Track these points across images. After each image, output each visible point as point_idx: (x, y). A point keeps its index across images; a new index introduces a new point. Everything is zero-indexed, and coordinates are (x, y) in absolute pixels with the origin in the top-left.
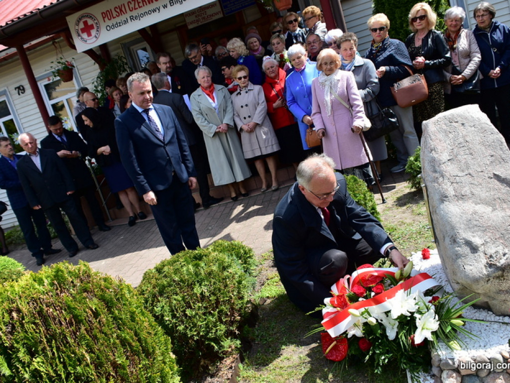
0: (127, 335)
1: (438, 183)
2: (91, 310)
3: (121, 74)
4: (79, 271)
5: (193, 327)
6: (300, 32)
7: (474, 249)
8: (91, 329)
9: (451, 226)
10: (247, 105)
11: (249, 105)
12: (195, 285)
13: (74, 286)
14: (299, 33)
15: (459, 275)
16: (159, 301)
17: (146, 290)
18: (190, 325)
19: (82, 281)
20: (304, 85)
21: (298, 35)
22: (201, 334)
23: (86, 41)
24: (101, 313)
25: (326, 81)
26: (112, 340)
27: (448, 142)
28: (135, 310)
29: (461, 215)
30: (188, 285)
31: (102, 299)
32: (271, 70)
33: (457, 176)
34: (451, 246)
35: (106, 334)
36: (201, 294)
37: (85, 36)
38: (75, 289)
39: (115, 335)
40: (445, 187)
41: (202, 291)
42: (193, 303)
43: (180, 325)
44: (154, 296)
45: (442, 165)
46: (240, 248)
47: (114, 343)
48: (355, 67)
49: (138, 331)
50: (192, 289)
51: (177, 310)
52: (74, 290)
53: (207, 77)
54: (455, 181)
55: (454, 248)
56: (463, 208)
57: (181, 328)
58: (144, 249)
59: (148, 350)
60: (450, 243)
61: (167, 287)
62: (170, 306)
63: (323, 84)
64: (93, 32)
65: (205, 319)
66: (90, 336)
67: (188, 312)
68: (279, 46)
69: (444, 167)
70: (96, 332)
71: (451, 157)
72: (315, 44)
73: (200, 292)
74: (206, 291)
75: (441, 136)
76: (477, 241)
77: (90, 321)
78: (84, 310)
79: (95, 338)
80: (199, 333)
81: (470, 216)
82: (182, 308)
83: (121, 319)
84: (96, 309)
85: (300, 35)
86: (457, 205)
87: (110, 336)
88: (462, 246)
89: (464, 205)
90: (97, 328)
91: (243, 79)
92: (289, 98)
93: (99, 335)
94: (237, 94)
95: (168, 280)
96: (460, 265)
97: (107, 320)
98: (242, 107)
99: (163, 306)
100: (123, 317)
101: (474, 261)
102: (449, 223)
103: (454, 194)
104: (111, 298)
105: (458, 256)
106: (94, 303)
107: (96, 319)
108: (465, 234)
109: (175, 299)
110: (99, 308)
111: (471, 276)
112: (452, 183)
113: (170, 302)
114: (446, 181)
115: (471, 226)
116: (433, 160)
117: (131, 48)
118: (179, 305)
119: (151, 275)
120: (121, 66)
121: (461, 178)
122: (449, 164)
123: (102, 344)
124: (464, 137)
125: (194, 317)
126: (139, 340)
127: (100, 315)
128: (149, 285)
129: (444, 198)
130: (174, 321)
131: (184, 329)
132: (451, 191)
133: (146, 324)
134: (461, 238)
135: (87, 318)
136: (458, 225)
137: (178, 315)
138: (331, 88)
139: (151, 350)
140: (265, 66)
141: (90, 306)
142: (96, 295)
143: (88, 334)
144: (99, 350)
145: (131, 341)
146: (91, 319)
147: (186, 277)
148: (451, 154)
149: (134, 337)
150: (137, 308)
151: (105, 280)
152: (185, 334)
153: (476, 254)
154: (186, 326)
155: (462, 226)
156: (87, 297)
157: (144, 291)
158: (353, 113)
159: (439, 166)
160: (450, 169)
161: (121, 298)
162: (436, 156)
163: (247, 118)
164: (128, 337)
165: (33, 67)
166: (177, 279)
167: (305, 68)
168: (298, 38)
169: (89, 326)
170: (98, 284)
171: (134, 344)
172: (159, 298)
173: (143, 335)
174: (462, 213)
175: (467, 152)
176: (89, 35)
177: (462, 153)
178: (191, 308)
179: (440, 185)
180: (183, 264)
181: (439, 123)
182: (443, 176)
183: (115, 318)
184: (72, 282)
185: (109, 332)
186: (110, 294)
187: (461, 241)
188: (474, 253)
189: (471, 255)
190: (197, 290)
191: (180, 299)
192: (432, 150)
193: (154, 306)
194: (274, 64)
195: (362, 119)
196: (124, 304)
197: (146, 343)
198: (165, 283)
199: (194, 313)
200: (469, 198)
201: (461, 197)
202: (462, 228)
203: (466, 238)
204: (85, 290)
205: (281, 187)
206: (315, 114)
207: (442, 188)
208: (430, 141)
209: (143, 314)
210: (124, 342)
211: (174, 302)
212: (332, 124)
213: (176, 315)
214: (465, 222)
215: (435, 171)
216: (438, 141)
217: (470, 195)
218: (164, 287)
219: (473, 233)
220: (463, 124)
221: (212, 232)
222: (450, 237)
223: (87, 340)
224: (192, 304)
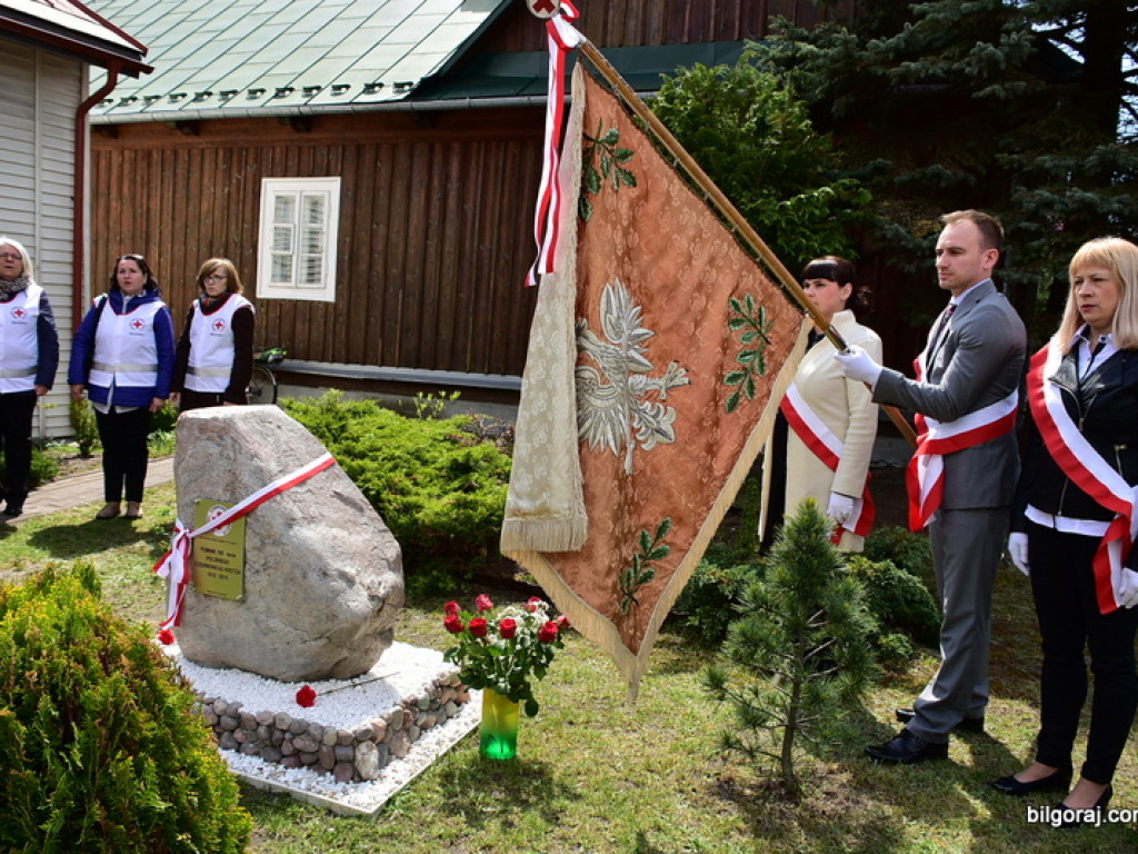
7: (350, 581)
9: (316, 556)
15: (341, 616)
29: (322, 541)
34: (321, 582)
40: (289, 507)
55: (327, 583)
56: (320, 533)
60: (318, 578)
75: (257, 438)
76: (350, 570)
81: (331, 542)
86: (312, 530)
88: (336, 579)
89: (319, 528)
96: (342, 603)
101: (355, 596)
102: (313, 552)
103: (301, 515)
105: (336, 593)
108: (336, 565)
112: (294, 502)
115: (337, 553)
124: (286, 443)
129: (290, 522)
132: (297, 512)
134: (333, 569)
136: (324, 554)
153: (354, 588)
155: (329, 554)
162: (263, 465)
174: (321, 539)
175: (297, 463)
177: (291, 463)
187: (332, 573)
188: (351, 586)
189: (349, 589)
200: (321, 520)
201: (311, 520)
202: (329, 556)
203: (338, 568)
207: (285, 509)
214: (329, 549)
216: (256, 445)
217: (320, 517)
219: (342, 561)
220: (279, 427)
222: (317, 570)
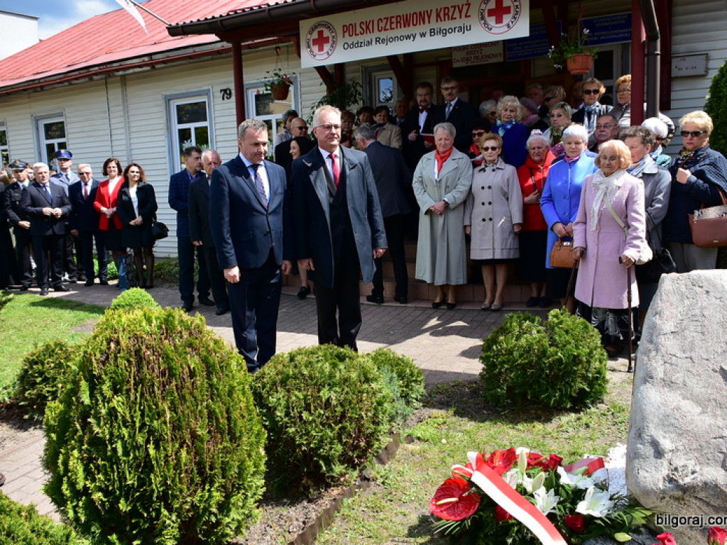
0: (218, 408)
1: (648, 357)
2: (189, 368)
3: (349, 106)
4: (191, 324)
5: (305, 435)
6: (597, 108)
7: (659, 453)
8: (182, 387)
9: (643, 415)
10: (490, 187)
11: (493, 187)
12: (324, 387)
13: (181, 337)
14: (595, 109)
16: (277, 392)
17: (269, 374)
18: (302, 431)
19: (191, 334)
20: (570, 182)
21: (593, 112)
22: (312, 446)
23: (315, 56)
24: (198, 374)
25: (601, 184)
26: (199, 408)
27: (680, 309)
28: (235, 384)
29: (660, 406)
30: (315, 384)
31: (205, 361)
32: (536, 151)
33: (674, 355)
34: (633, 440)
35: (195, 398)
36: (328, 400)
37: (315, 48)
38: (181, 340)
39: (205, 404)
40: (655, 365)
41: (330, 396)
42: (315, 407)
43: (291, 427)
44: (274, 384)
45: (662, 337)
46: (407, 366)
47: (200, 412)
48: (643, 174)
49: (231, 409)
50: (319, 391)
51: (293, 408)
52: (179, 341)
53: (445, 139)
54: (670, 361)
55: (636, 444)
56: (666, 399)
57: (292, 430)
58: (303, 332)
59: (235, 434)
60: (634, 436)
61: (291, 377)
62: (287, 401)
63: (596, 187)
64: (327, 47)
65: (322, 430)
66: (178, 394)
67: (305, 415)
68: (559, 119)
69: (663, 339)
70: (185, 391)
71: (677, 330)
72: (606, 130)
73: (327, 397)
74: (334, 398)
75: (674, 299)
76: (666, 444)
77: (184, 379)
78: (181, 365)
79: (183, 398)
80: (308, 444)
81: (670, 411)
82: (300, 408)
83: (217, 389)
84: (194, 368)
85: (596, 112)
86: (660, 392)
87: (199, 403)
88: (646, 444)
89: (669, 394)
90: (188, 388)
91: (490, 150)
92: (545, 193)
93: (188, 397)
94: (480, 171)
95: (296, 371)
96: (635, 467)
97: (202, 384)
98: (483, 188)
99: (280, 399)
100: (221, 388)
101: (653, 468)
102: (642, 411)
103: (662, 376)
104: (214, 363)
105: (637, 455)
106: (194, 362)
107: (191, 379)
108: (655, 431)
109: (296, 396)
110: (198, 369)
111: (642, 484)
112: (665, 362)
113: (289, 398)
114: (659, 357)
115: (666, 423)
116: (654, 327)
117: (374, 74)
118: (298, 403)
119: (281, 359)
120: (352, 95)
121: (679, 360)
122: (672, 337)
123: (188, 408)
124: (702, 308)
125: (310, 423)
126: (229, 419)
127: (196, 376)
128: (273, 370)
130: (286, 419)
131: (293, 433)
132: (659, 372)
133: (242, 405)
134: (649, 434)
135: (181, 374)
136: (651, 417)
137: (292, 414)
138: (605, 194)
139: (238, 434)
140: (530, 144)
141: (189, 362)
142: (200, 355)
143: (177, 391)
144: (183, 412)
145: (219, 416)
146: (185, 377)
147: (317, 375)
148: (678, 326)
149: (224, 413)
150: (239, 384)
151: (216, 342)
152: (293, 439)
153: (659, 461)
154: (297, 430)
155: (656, 420)
156: (189, 353)
157: (265, 374)
158: (628, 238)
159: (657, 336)
160: (669, 344)
161: (226, 367)
162: (658, 322)
163: (487, 204)
164: (217, 411)
165: (244, 70)
166: (306, 372)
167: (577, 160)
168: (592, 116)
169: (181, 383)
170: (206, 344)
171: (221, 421)
172: (279, 388)
173: (235, 415)
174: (661, 404)
175: (699, 329)
176: (321, 49)
177: (692, 328)
178: (310, 412)
179: (649, 360)
180: (321, 358)
181: (679, 282)
182: (657, 350)
183: (211, 386)
184: (181, 332)
185: (200, 398)
186: (215, 359)
187: (646, 437)
188: (657, 458)
189: (653, 460)
190: (324, 394)
191: (302, 397)
192: (656, 314)
193: (269, 395)
194: (543, 144)
195: (638, 250)
196: (227, 375)
197: (235, 424)
198: (291, 373)
199: (311, 418)
200: (679, 388)
201: (669, 384)
202: (655, 422)
203: (655, 436)
204: (190, 345)
205: (505, 309)
206: (577, 223)
207: (651, 365)
208: (659, 302)
209: (244, 394)
210: (211, 415)
211: (294, 398)
212: (594, 242)
213: (290, 413)
214: (661, 416)
215: (651, 341)
216: (668, 304)
217: (681, 385)
218: (288, 377)
219: (665, 432)
220: (707, 292)
221: (392, 338)
222: (637, 429)
223: (175, 397)
224: (312, 408)
